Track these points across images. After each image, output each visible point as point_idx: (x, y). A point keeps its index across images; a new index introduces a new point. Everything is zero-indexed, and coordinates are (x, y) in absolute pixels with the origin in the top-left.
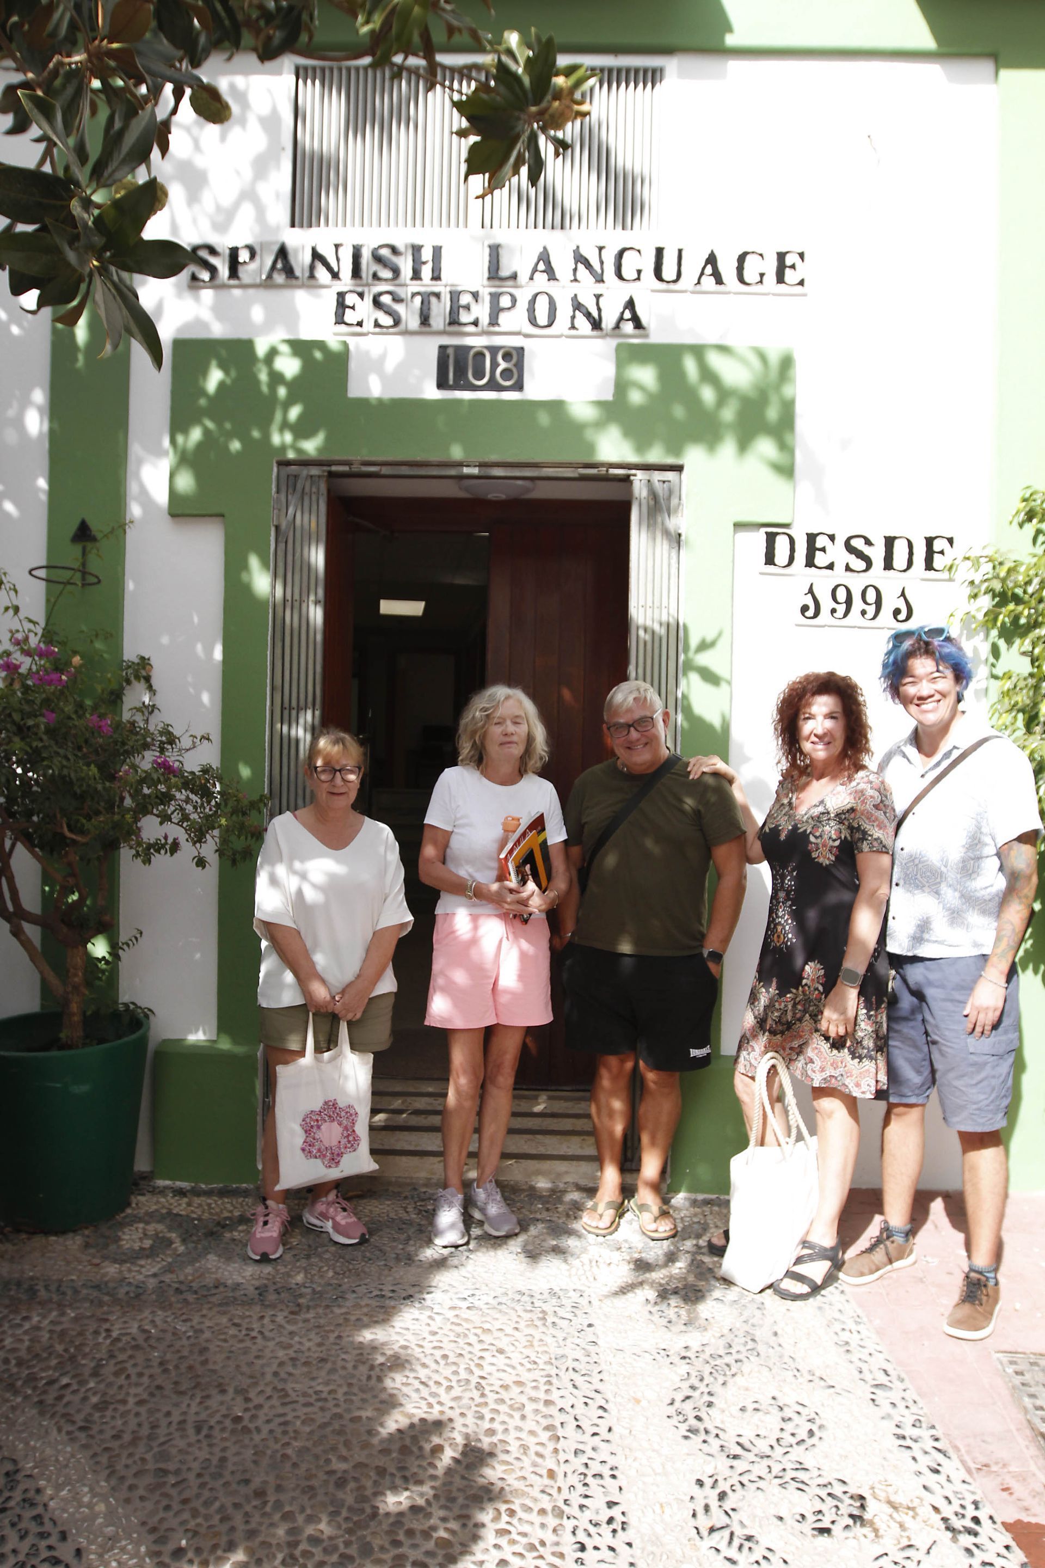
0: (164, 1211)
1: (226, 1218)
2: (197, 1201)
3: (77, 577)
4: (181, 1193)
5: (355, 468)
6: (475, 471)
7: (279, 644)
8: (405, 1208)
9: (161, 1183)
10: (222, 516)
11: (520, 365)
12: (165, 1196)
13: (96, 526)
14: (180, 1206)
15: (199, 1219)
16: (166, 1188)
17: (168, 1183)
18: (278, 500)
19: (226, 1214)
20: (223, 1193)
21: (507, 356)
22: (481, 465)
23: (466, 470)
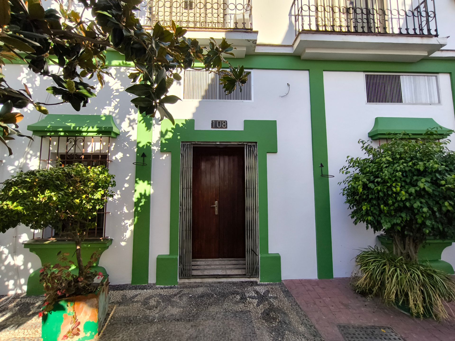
0: (158, 293)
1: (172, 295)
2: (165, 290)
3: (142, 164)
4: (162, 288)
5: (196, 143)
6: (219, 143)
7: (182, 176)
8: (208, 289)
9: (158, 286)
10: (171, 152)
11: (227, 124)
12: (158, 289)
13: (146, 154)
14: (162, 292)
15: (166, 295)
16: (159, 287)
17: (159, 286)
18: (181, 149)
19: (172, 294)
20: (171, 288)
21: (224, 122)
22: (220, 142)
23: (217, 143)
